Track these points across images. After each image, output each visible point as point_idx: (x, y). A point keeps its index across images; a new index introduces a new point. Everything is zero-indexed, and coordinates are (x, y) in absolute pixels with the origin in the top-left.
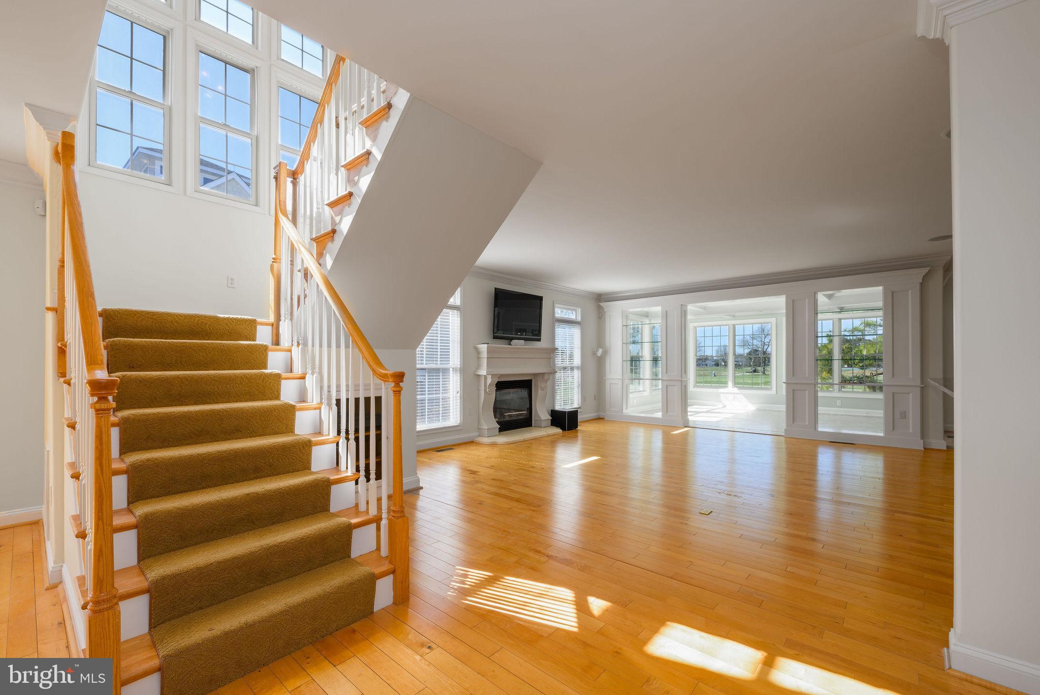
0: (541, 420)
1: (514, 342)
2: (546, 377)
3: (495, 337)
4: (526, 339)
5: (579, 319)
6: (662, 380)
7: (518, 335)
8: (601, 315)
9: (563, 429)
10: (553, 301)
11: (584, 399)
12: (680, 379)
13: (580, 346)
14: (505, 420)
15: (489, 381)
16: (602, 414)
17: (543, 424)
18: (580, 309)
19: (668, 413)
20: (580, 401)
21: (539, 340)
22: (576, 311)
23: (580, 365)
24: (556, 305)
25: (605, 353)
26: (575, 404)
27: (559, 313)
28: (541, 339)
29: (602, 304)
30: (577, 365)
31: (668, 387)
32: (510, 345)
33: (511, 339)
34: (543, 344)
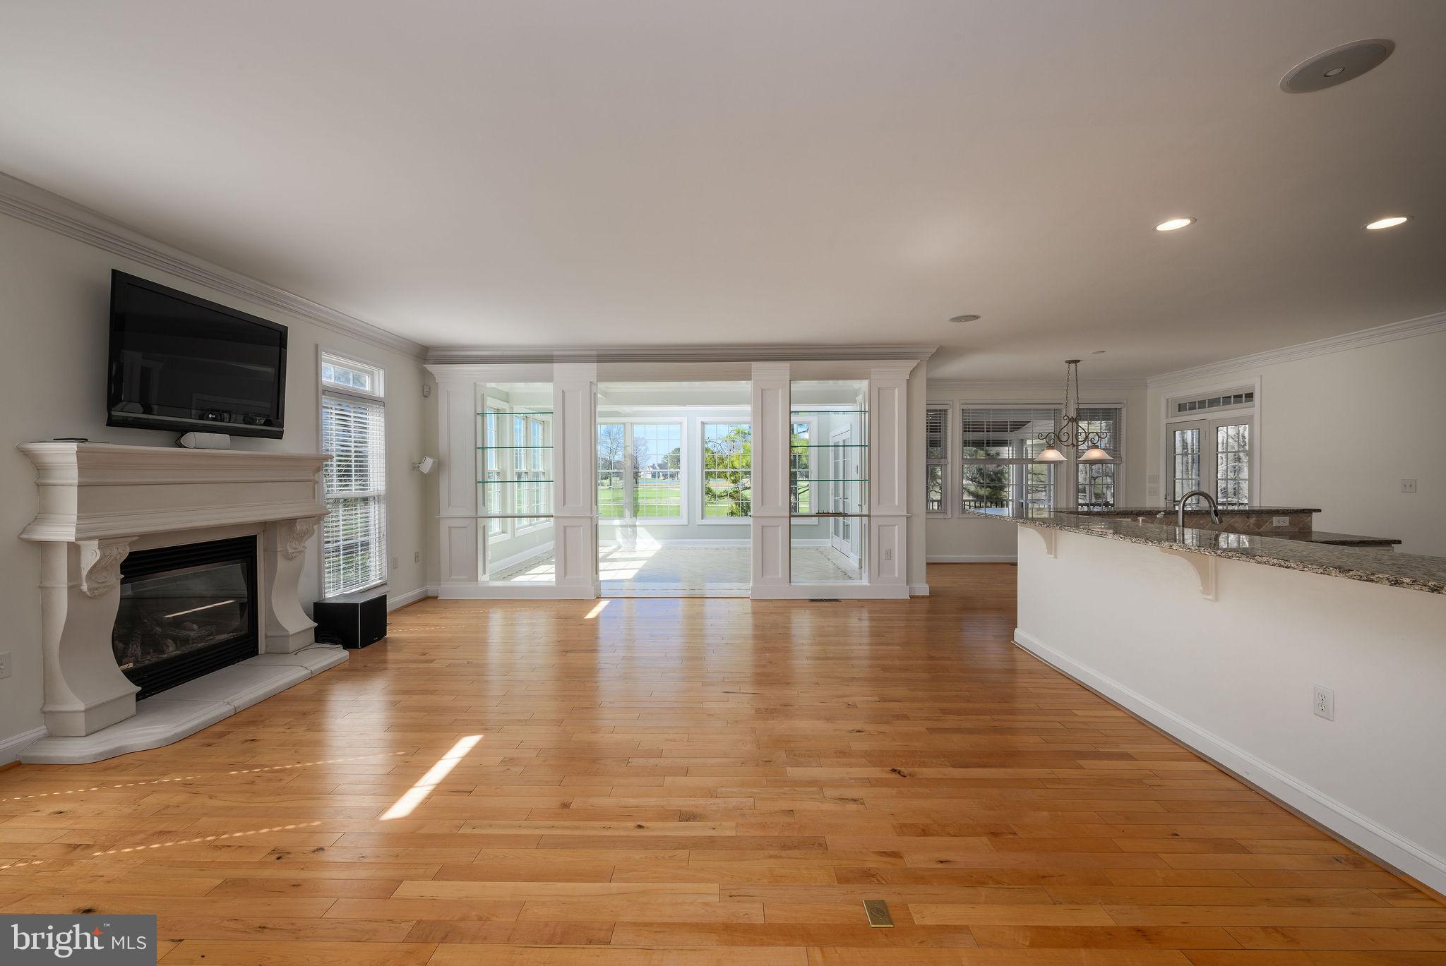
0: (288, 636)
1: (192, 438)
2: (299, 527)
3: (111, 422)
4: (233, 433)
5: (380, 392)
6: (557, 517)
7: (208, 419)
8: (427, 389)
9: (349, 644)
10: (317, 346)
11: (393, 563)
12: (588, 514)
13: (383, 452)
14: (165, 656)
15: (91, 555)
16: (431, 589)
17: (292, 645)
18: (382, 372)
19: (567, 577)
20: (384, 569)
21: (279, 436)
22: (372, 374)
23: (383, 493)
24: (324, 356)
25: (439, 466)
26: (373, 578)
27: (330, 374)
28: (282, 433)
29: (431, 368)
30: (375, 494)
31: (568, 529)
32: (181, 446)
33: (183, 430)
34: (292, 443)
